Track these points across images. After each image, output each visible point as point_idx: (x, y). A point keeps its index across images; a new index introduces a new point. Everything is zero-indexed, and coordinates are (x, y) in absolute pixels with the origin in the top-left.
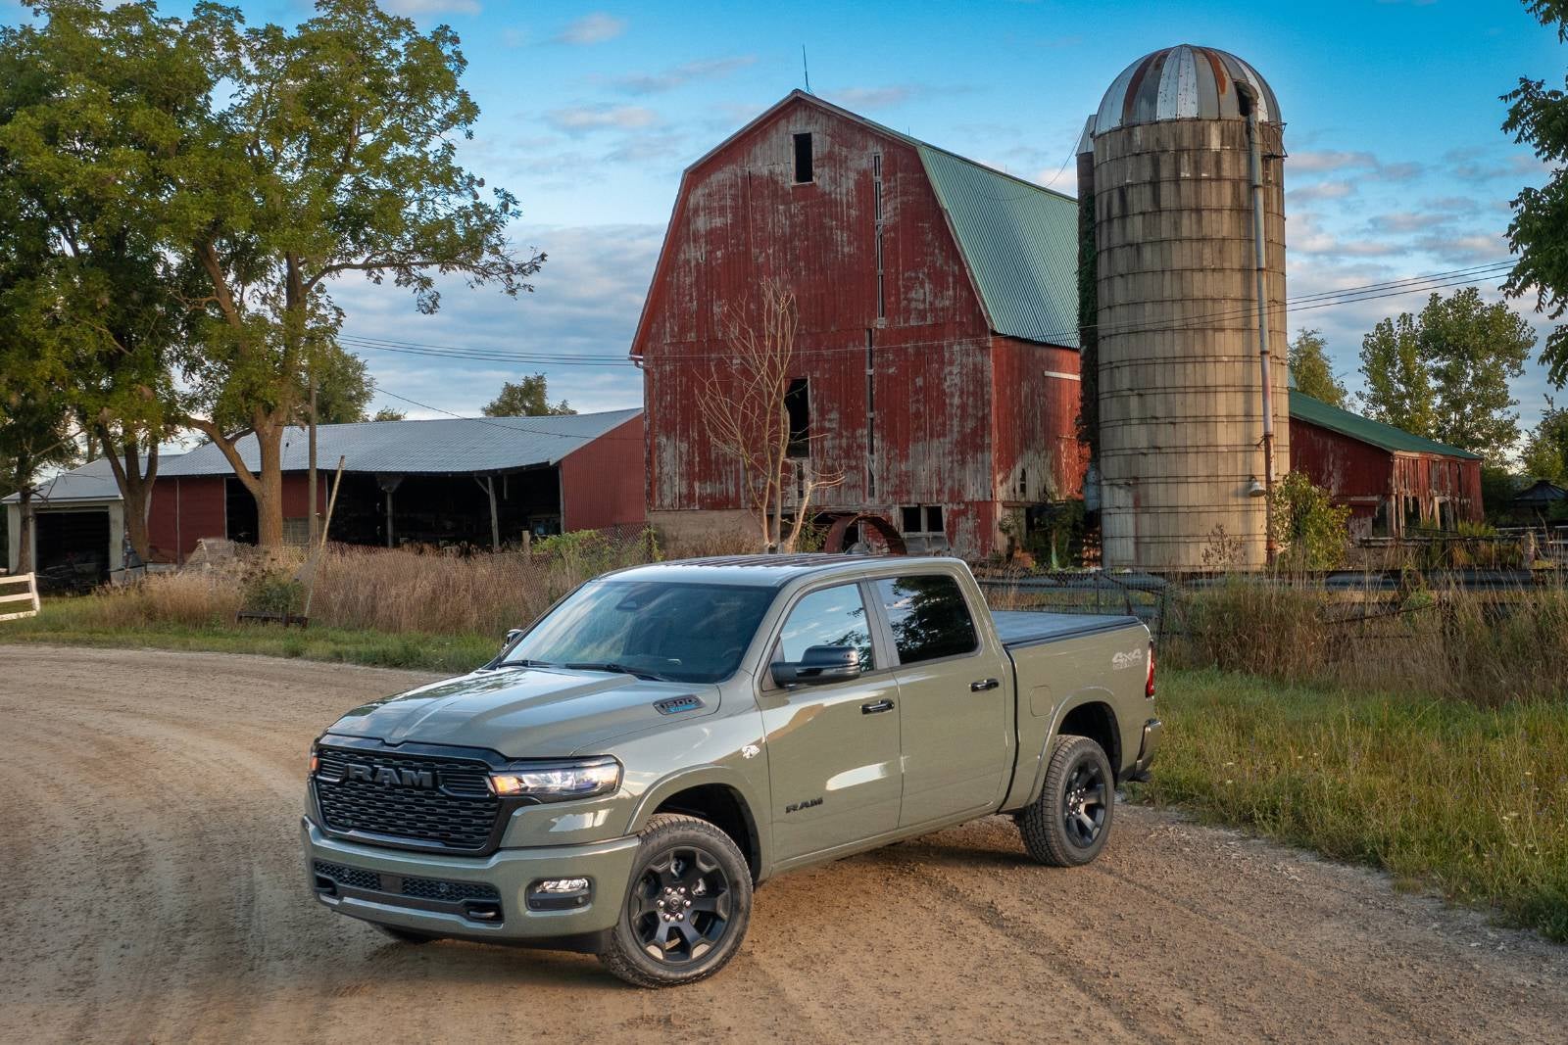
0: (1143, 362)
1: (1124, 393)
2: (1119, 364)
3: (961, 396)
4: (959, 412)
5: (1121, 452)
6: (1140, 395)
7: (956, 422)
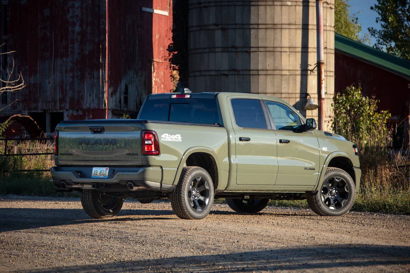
0: (226, 4)
1: (212, 27)
2: (207, 5)
3: (81, 25)
4: (79, 37)
5: (207, 73)
6: (223, 29)
7: (76, 46)
